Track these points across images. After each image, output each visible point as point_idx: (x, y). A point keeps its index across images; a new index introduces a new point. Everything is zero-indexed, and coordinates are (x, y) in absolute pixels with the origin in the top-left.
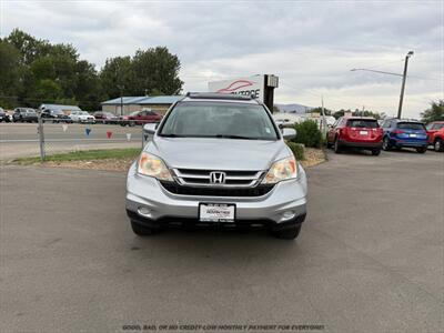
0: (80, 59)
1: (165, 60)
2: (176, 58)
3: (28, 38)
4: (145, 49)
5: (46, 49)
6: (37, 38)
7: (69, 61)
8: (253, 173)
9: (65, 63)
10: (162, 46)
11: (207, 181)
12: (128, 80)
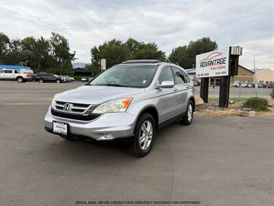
0: (158, 50)
1: (208, 45)
2: (215, 43)
3: (135, 42)
4: (195, 40)
5: (142, 46)
6: (139, 42)
7: (153, 52)
8: (87, 106)
9: (150, 53)
10: (206, 37)
11: (62, 108)
12: (183, 60)
